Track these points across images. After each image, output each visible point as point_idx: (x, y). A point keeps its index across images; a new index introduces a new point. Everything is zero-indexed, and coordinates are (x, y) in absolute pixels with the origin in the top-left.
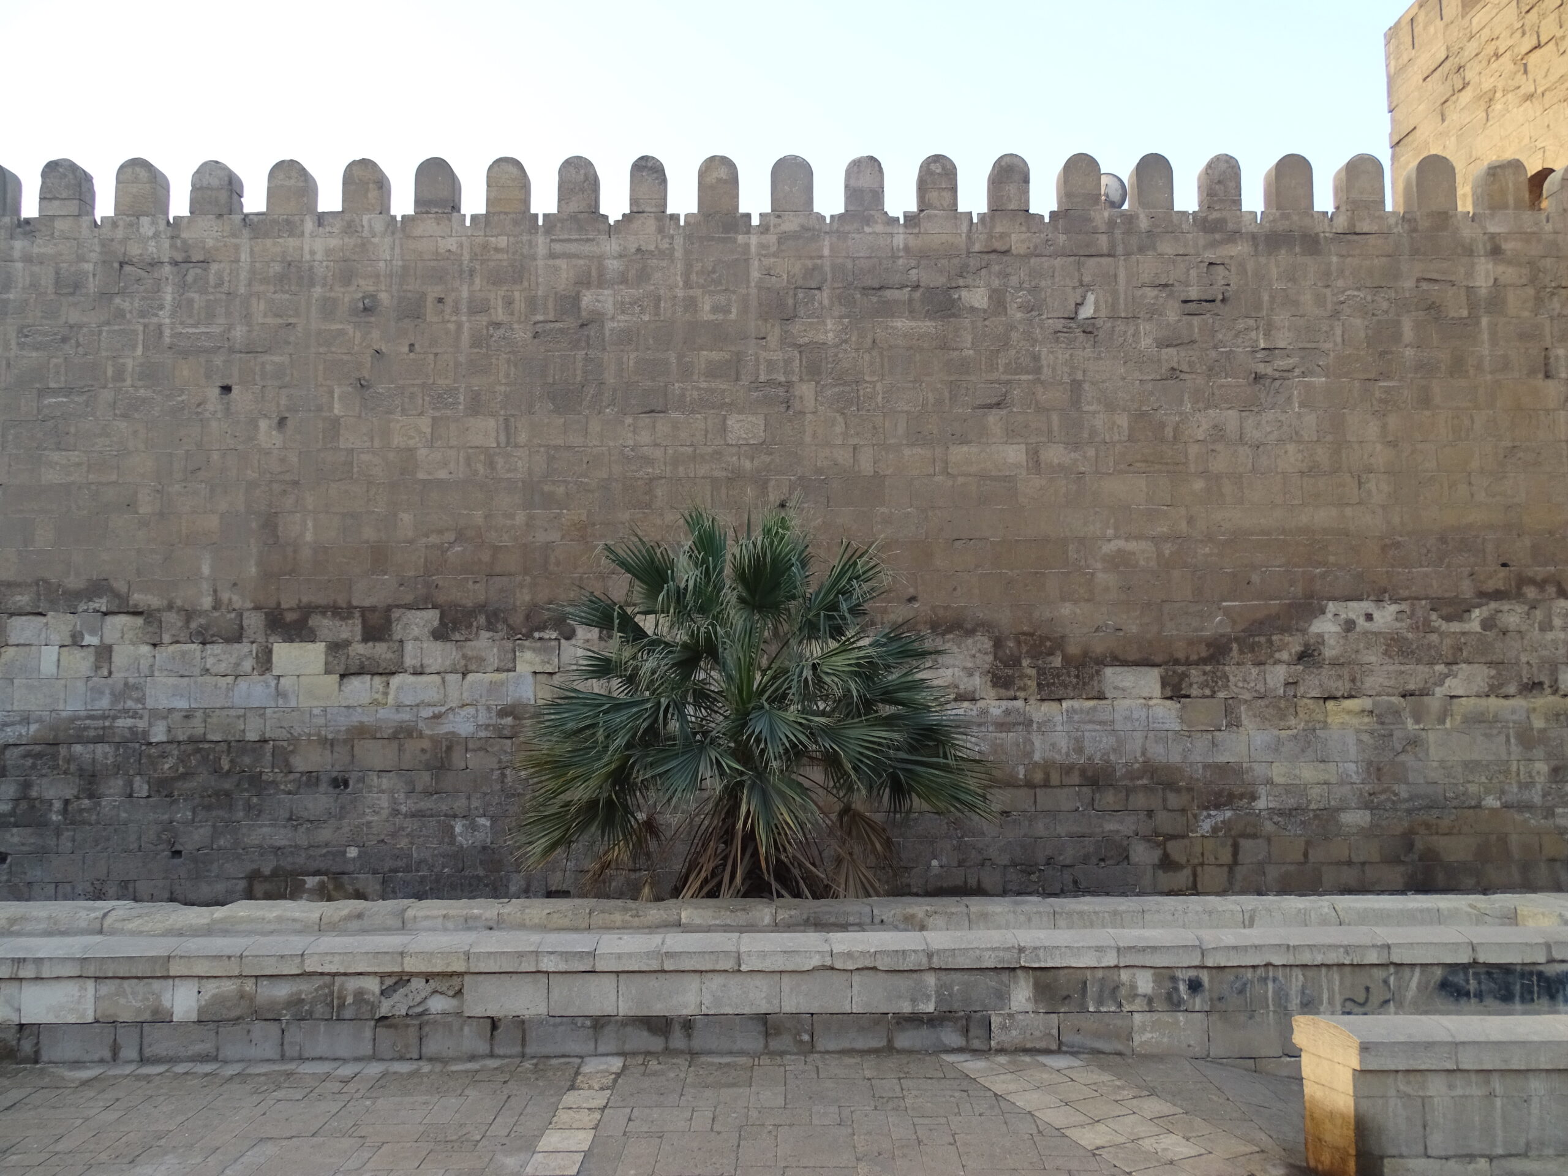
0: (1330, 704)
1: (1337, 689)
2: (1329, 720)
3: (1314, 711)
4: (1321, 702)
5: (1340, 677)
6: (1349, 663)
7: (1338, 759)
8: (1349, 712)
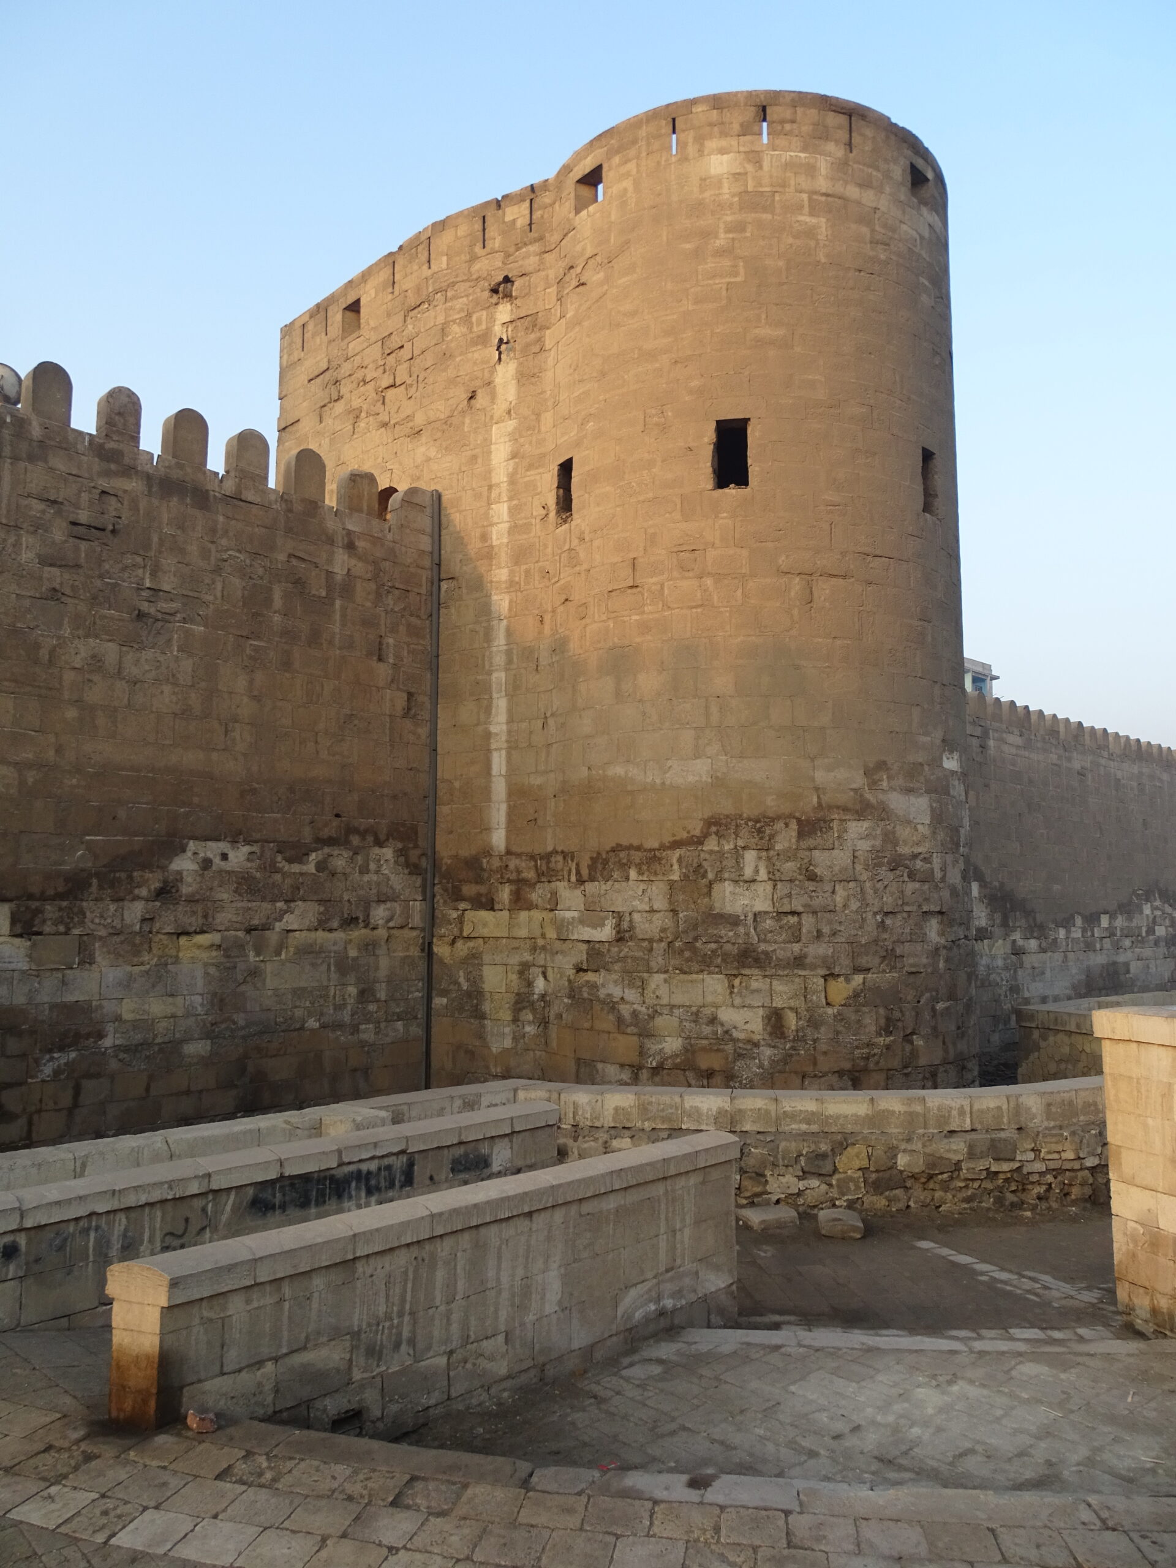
0: (183, 940)
1: (190, 924)
2: (181, 955)
3: (167, 946)
4: (175, 937)
5: (194, 913)
6: (204, 900)
7: (185, 993)
8: (199, 947)
